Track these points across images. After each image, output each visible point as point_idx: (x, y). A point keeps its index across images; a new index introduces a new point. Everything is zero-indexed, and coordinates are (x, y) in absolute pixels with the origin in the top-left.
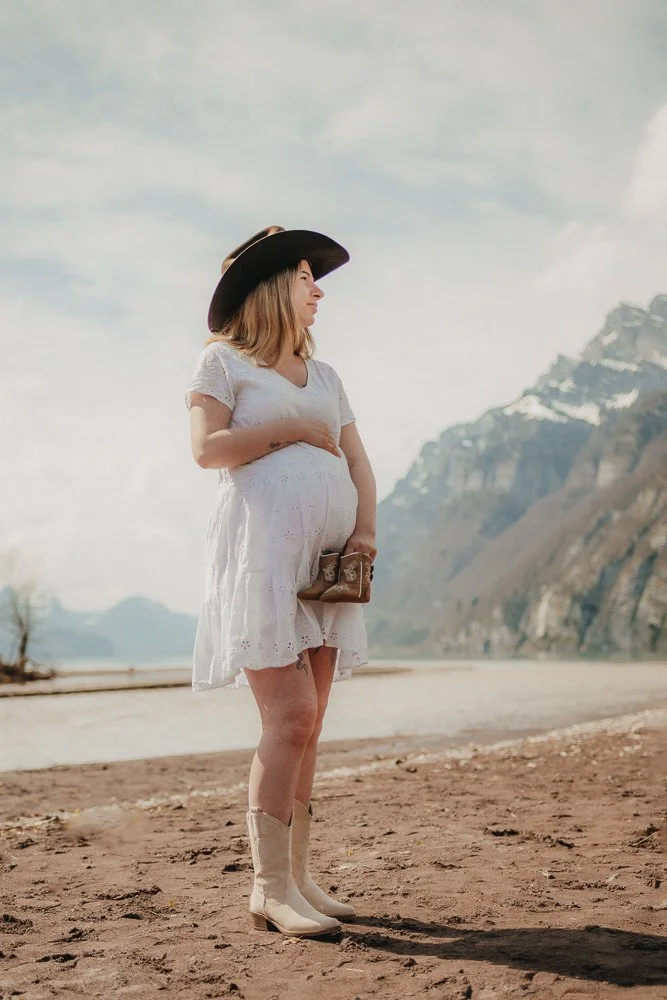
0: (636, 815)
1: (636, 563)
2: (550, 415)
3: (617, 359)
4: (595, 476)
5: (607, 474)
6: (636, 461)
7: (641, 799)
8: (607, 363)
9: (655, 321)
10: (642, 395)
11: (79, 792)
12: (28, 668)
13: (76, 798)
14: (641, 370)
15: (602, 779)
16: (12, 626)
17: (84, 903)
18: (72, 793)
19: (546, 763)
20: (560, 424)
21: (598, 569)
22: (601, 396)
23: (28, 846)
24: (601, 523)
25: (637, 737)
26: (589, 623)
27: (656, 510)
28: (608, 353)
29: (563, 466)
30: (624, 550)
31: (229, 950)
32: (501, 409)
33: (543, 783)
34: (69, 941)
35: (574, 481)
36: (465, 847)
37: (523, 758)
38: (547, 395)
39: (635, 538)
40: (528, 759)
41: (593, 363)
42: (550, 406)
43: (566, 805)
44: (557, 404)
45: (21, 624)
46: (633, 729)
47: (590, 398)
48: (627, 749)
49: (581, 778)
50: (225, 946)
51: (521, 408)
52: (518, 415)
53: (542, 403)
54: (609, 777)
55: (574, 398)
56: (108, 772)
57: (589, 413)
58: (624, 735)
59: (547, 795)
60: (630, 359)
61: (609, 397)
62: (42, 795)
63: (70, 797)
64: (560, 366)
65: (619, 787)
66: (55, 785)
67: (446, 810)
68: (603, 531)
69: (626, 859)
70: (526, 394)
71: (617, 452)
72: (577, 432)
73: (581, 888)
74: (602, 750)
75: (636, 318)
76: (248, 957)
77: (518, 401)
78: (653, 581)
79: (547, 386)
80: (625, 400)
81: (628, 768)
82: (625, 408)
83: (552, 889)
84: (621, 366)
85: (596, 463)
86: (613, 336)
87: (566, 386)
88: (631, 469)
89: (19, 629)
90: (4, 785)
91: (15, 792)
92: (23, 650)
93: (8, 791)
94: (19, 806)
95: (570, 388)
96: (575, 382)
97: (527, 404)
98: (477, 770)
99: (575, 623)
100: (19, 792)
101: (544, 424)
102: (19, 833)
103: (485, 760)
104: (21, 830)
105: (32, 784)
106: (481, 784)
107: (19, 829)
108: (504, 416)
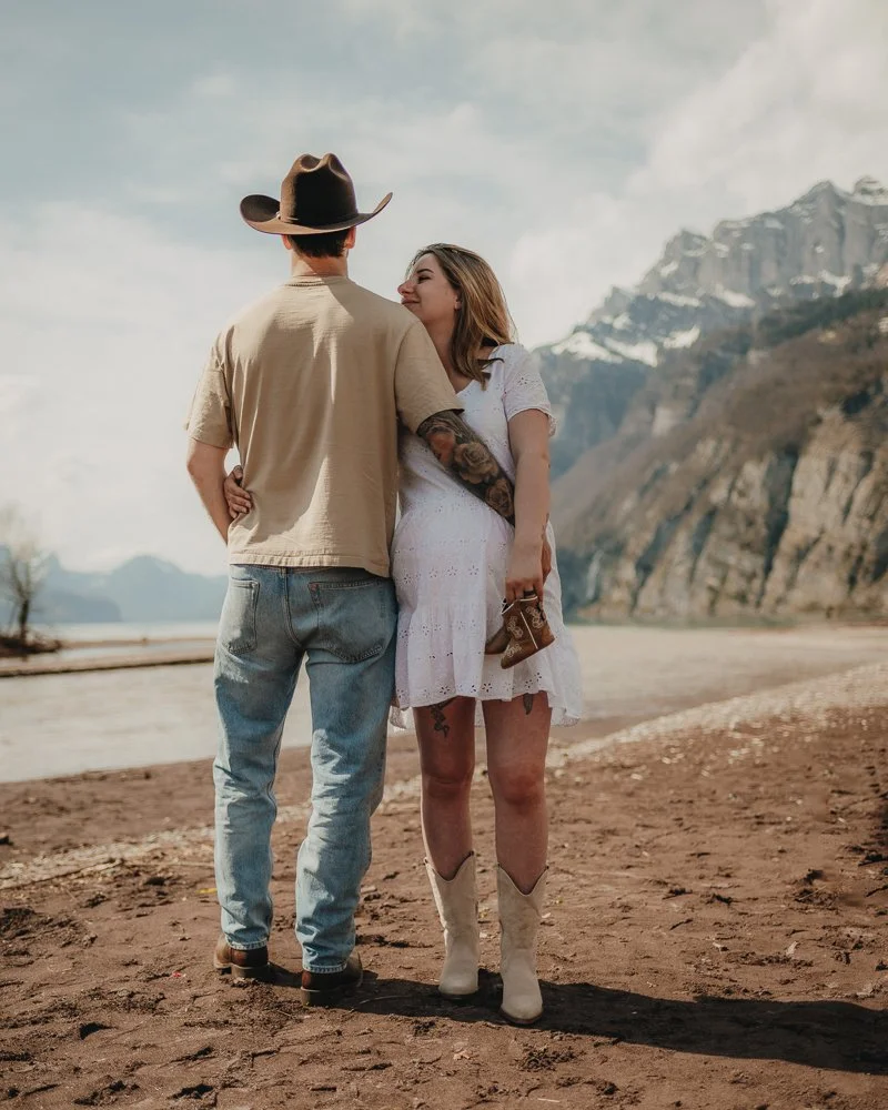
0: (782, 851)
1: (695, 519)
2: (603, 354)
3: (676, 292)
4: (651, 423)
5: (664, 420)
6: (695, 408)
7: (778, 827)
8: (667, 297)
9: (719, 250)
10: (703, 333)
11: (125, 809)
12: (30, 638)
13: (124, 820)
14: (703, 306)
15: (724, 798)
16: (10, 592)
17: (195, 997)
18: (118, 811)
19: (651, 774)
20: (614, 365)
21: (653, 526)
22: (658, 334)
23: (99, 903)
24: (658, 475)
25: (738, 736)
26: (642, 584)
27: (717, 461)
28: (666, 285)
29: (616, 412)
30: (682, 505)
31: (390, 1072)
32: (549, 347)
33: (661, 803)
34: (195, 1059)
35: (629, 428)
36: (612, 906)
37: (623, 767)
38: (600, 332)
39: (694, 491)
40: (629, 768)
41: (651, 297)
42: (602, 345)
43: (700, 838)
44: (610, 342)
45: (20, 590)
46: (732, 726)
47: (647, 335)
48: (734, 753)
49: (700, 796)
50: (384, 1066)
51: (573, 348)
52: (568, 355)
53: (594, 341)
54: (730, 795)
55: (629, 336)
56: (151, 782)
57: (645, 353)
58: (722, 732)
59: (669, 822)
60: (691, 292)
61: (667, 336)
62: (83, 815)
63: (117, 818)
64: (614, 300)
65: (746, 808)
66: (96, 801)
67: (566, 845)
68: (659, 483)
69: (797, 920)
70: (577, 330)
71: (675, 396)
72: (632, 374)
73: (760, 963)
74: (706, 755)
75: (699, 247)
76: (417, 1082)
77: (567, 339)
78: (712, 538)
79: (600, 323)
80: (685, 339)
81: (747, 781)
82: (685, 348)
83: (729, 966)
84: (681, 301)
85: (653, 410)
86: (673, 267)
87: (621, 322)
88: (690, 416)
89: (18, 597)
90: (37, 801)
91: (51, 811)
92: (23, 619)
93: (43, 809)
94: (61, 831)
95: (624, 324)
96: (631, 318)
97: (578, 342)
98: (578, 784)
99: (629, 585)
100: (56, 811)
101: (596, 364)
102: (81, 881)
103: (581, 769)
104: (82, 877)
105: (69, 799)
106: (590, 805)
107: (80, 875)
108: (552, 354)
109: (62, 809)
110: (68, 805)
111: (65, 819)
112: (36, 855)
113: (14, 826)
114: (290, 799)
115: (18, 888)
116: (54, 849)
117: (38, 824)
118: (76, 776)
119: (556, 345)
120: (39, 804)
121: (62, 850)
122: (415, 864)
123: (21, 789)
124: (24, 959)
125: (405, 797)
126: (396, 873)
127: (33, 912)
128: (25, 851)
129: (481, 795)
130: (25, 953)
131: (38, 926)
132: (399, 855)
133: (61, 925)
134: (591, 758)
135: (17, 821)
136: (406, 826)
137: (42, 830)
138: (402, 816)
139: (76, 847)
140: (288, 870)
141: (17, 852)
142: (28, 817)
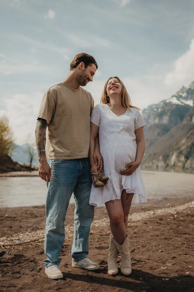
2: (179, 103)
4: (191, 121)
12: (32, 167)
16: (28, 155)
20: (182, 106)
21: (190, 147)
26: (186, 162)
29: (182, 118)
32: (165, 101)
35: (185, 122)
38: (179, 97)
41: (192, 88)
42: (179, 100)
44: (181, 100)
45: (31, 154)
47: (191, 98)
51: (171, 101)
52: (170, 103)
53: (177, 99)
55: (186, 98)
57: (190, 103)
64: (183, 89)
68: (192, 136)
70: (173, 96)
72: (186, 108)
77: (170, 98)
79: (179, 95)
85: (191, 117)
87: (184, 95)
89: (30, 156)
90: (30, 213)
91: (33, 217)
92: (31, 162)
93: (31, 216)
94: (35, 223)
95: (185, 95)
96: (187, 94)
97: (173, 99)
98: (182, 220)
99: (182, 162)
100: (34, 217)
101: (177, 105)
102: (39, 244)
103: (182, 215)
104: (39, 242)
105: (38, 213)
106: (188, 228)
107: (38, 241)
108: (166, 102)
109: (36, 216)
110: (38, 215)
111: (37, 219)
112: (27, 231)
113: (22, 221)
114: (98, 218)
115: (20, 245)
116: (33, 229)
117: (29, 221)
118: (41, 206)
119: (167, 100)
120: (30, 214)
121: (35, 230)
122: (140, 246)
123: (25, 209)
124: (18, 275)
125: (132, 221)
126: (134, 250)
127: (23, 256)
128: (24, 229)
129: (155, 222)
130: (19, 273)
131: (24, 261)
132: (134, 242)
133: (31, 261)
134: (184, 212)
135: (23, 219)
136: (134, 231)
137: (30, 223)
138: (133, 228)
139: (39, 229)
140: (101, 245)
141: (22, 230)
142: (27, 218)
